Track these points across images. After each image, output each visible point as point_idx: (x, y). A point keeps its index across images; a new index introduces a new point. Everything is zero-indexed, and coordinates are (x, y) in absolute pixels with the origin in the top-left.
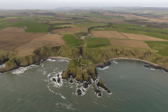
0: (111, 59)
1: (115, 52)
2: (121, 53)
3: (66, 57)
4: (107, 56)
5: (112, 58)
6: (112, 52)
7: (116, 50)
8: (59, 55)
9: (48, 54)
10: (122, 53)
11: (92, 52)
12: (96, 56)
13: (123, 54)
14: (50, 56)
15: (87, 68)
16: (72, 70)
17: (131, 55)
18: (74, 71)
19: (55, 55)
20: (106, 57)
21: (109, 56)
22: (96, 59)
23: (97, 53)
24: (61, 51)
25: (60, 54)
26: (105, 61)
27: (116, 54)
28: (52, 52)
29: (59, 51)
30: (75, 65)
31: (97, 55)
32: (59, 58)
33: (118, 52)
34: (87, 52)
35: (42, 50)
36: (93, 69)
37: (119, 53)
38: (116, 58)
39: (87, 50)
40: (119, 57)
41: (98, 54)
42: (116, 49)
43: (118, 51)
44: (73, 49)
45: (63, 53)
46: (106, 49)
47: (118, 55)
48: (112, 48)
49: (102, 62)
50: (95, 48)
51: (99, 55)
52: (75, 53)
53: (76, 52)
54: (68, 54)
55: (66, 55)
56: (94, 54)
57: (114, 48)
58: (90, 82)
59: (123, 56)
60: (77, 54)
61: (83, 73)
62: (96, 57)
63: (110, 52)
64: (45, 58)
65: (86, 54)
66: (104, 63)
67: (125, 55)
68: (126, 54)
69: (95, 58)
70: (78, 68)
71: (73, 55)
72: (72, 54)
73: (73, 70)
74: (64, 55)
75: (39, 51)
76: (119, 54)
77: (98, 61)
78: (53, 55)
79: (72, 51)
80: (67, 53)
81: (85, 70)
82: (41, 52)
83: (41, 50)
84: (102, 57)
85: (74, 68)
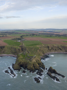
6: (46, 49)
8: (4, 53)
10: (52, 48)
17: (59, 50)
21: (44, 51)
26: (43, 55)
27: (49, 49)
29: (4, 50)
33: (50, 48)
42: (48, 46)
45: (7, 51)
49: (41, 55)
57: (46, 46)
60: (20, 51)
61: (33, 63)
63: (44, 48)
68: (55, 49)
70: (27, 59)
73: (23, 61)
76: (50, 50)
79: (16, 49)
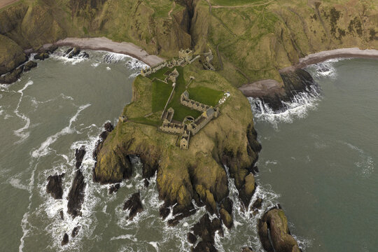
0: (310, 55)
1: (328, 23)
2: (350, 28)
3: (129, 41)
4: (294, 43)
5: (314, 51)
6: (316, 25)
7: (335, 15)
8: (102, 31)
9: (57, 28)
10: (356, 26)
11: (235, 22)
12: (249, 44)
13: (359, 32)
14: (65, 35)
15: (213, 128)
16: (138, 141)
18: (151, 144)
19: (88, 33)
20: (290, 48)
21: (303, 44)
22: (253, 61)
23: (254, 32)
24: (107, 12)
25: (107, 26)
26: (287, 67)
27: (333, 30)
28: (76, 19)
29: (102, 16)
30: (155, 110)
31: (254, 40)
32: (102, 45)
33: (342, 24)
34: (215, 21)
35: (30, 10)
36: (241, 130)
37: (344, 27)
38: (328, 49)
39: (212, 12)
40: (341, 44)
41: (261, 35)
42: (333, 11)
43: (341, 19)
44: (156, 9)
45: (117, 23)
46: (293, 6)
47: (337, 34)
48: (317, 5)
49: (274, 72)
50: (246, 6)
51: (266, 43)
52: (161, 29)
53: (165, 23)
54: (135, 29)
55: (130, 33)
56: (240, 32)
57: (324, 5)
58: (223, 217)
59: (358, 39)
60: (172, 34)
61: (193, 163)
62: (252, 48)
63: (308, 21)
64: (47, 46)
65: (210, 33)
66: (283, 76)
67: (368, 36)
68: (373, 33)
69: (244, 54)
70: (166, 129)
71: (154, 35)
72: (150, 31)
73: (144, 136)
74: (121, 32)
75: (20, 16)
76: (342, 33)
77: (258, 67)
78: (81, 28)
79: (152, 18)
80: (132, 23)
81: (203, 145)
82: (26, 19)
83: (26, 10)
84: (276, 50)
85: (149, 130)
